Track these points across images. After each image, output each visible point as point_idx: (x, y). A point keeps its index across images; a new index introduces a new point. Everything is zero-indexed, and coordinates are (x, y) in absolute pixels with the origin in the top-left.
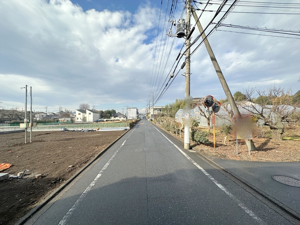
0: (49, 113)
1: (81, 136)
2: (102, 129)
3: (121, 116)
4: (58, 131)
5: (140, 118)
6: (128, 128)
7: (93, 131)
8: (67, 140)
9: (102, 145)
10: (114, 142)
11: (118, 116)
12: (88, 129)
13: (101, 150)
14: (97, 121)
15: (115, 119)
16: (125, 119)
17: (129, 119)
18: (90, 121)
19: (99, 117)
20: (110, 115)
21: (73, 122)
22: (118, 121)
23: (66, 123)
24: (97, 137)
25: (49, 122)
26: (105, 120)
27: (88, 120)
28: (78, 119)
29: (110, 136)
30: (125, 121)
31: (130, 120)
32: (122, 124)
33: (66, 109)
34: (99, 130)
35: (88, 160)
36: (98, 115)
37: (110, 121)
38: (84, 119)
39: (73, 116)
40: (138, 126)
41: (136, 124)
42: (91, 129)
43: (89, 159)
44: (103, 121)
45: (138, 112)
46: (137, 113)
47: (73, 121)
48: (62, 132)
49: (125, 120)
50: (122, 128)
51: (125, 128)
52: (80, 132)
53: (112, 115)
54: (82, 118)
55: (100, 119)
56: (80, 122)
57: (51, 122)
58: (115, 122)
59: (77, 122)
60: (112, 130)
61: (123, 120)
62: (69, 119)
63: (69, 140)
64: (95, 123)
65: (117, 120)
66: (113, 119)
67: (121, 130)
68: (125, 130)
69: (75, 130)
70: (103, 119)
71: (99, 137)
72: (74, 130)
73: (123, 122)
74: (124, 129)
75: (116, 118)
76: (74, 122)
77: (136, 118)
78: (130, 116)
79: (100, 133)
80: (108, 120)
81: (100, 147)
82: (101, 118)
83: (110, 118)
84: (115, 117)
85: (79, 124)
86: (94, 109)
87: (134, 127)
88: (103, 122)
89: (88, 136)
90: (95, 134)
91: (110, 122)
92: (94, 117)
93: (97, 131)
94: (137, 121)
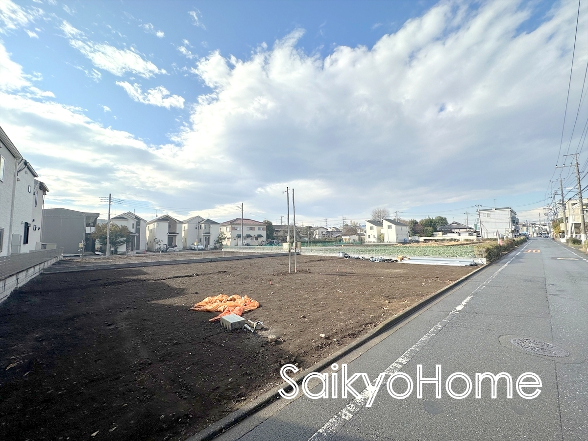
0: (330, 228)
1: (367, 270)
2: (409, 259)
3: (461, 230)
4: (335, 257)
5: (525, 235)
6: (483, 261)
7: (392, 262)
8: (340, 275)
9: (400, 298)
10: (433, 294)
11: (453, 230)
12: (381, 258)
13: (396, 310)
14: (405, 242)
15: (445, 237)
16: (474, 237)
17: (486, 237)
18: (390, 240)
19: (409, 234)
20: (432, 228)
21: (362, 243)
22: (453, 243)
23: (351, 243)
24: (395, 277)
25: (329, 242)
26: (422, 239)
27: (386, 240)
28: (369, 237)
29: (425, 278)
30: (473, 243)
31: (490, 239)
32: (463, 249)
33: (351, 221)
34: (403, 262)
35: (359, 332)
36: (406, 229)
37: (433, 242)
38: (380, 238)
39: (361, 233)
40: (518, 257)
41: (511, 251)
42: (388, 258)
43: (364, 329)
44: (418, 242)
45: (518, 219)
46: (514, 221)
47: (362, 240)
48: (339, 260)
49: (475, 241)
50: (462, 259)
51: (471, 260)
52: (366, 262)
53: (438, 229)
54: (376, 236)
55: (410, 238)
56: (374, 242)
57: (331, 242)
58: (446, 243)
59: (369, 242)
60: (435, 264)
61: (467, 240)
62: (356, 237)
63: (343, 275)
64: (399, 244)
65: (451, 240)
66: (442, 238)
67: (459, 265)
68: (471, 265)
69: (360, 257)
70: (416, 238)
71: (399, 277)
72: (358, 258)
73: (467, 244)
74: (469, 264)
75: (449, 234)
76: (364, 242)
77: (511, 236)
78: (489, 230)
79: (404, 268)
80: (429, 240)
81: (395, 304)
82: (413, 235)
83: (432, 235)
84: (445, 233)
85: (371, 246)
86: (398, 217)
87: (503, 261)
88: (416, 244)
89: (379, 271)
90: (393, 269)
91: (433, 244)
92: (397, 234)
93: (399, 262)
94: (512, 244)
